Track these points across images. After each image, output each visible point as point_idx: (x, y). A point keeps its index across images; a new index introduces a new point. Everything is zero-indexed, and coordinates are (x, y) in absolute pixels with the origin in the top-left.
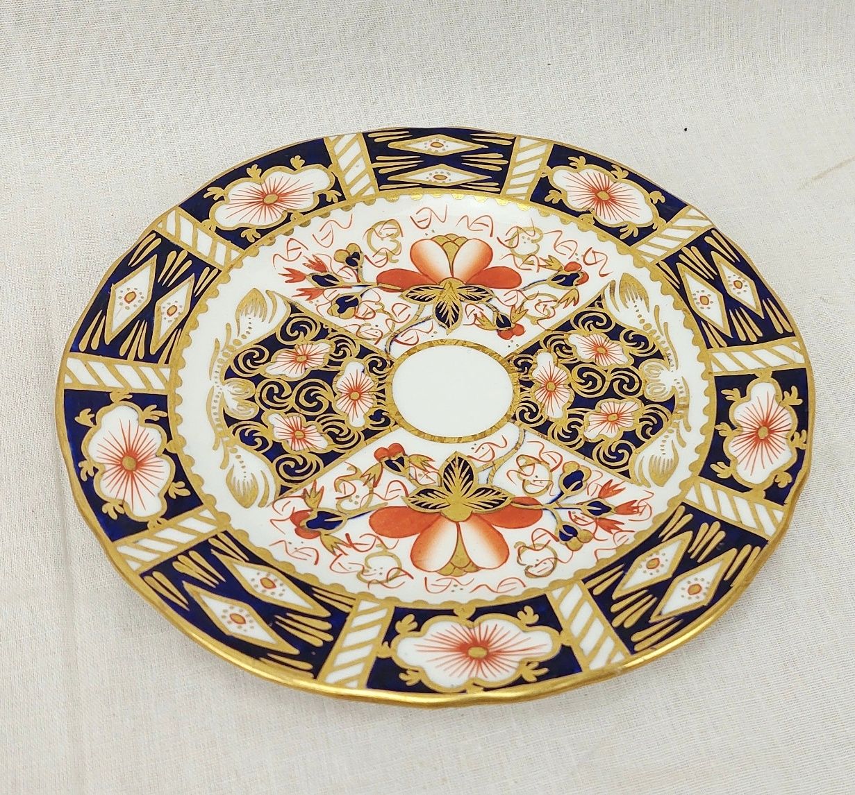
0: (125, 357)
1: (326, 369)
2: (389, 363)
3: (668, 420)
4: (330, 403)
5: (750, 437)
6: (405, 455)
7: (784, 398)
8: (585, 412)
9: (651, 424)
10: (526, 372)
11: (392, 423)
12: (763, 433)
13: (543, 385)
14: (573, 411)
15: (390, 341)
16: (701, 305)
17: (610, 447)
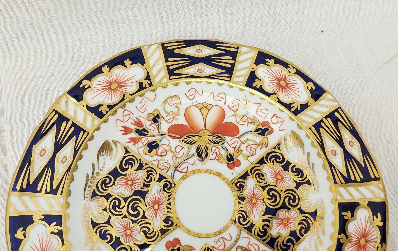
0: (40, 192)
1: (142, 190)
2: (173, 185)
3: (313, 225)
4: (144, 211)
5: (356, 244)
6: (181, 245)
7: (373, 220)
8: (271, 218)
9: (304, 227)
10: (241, 191)
11: (175, 225)
12: (363, 241)
13: (250, 200)
14: (264, 217)
15: (174, 170)
16: (332, 156)
17: (284, 240)
